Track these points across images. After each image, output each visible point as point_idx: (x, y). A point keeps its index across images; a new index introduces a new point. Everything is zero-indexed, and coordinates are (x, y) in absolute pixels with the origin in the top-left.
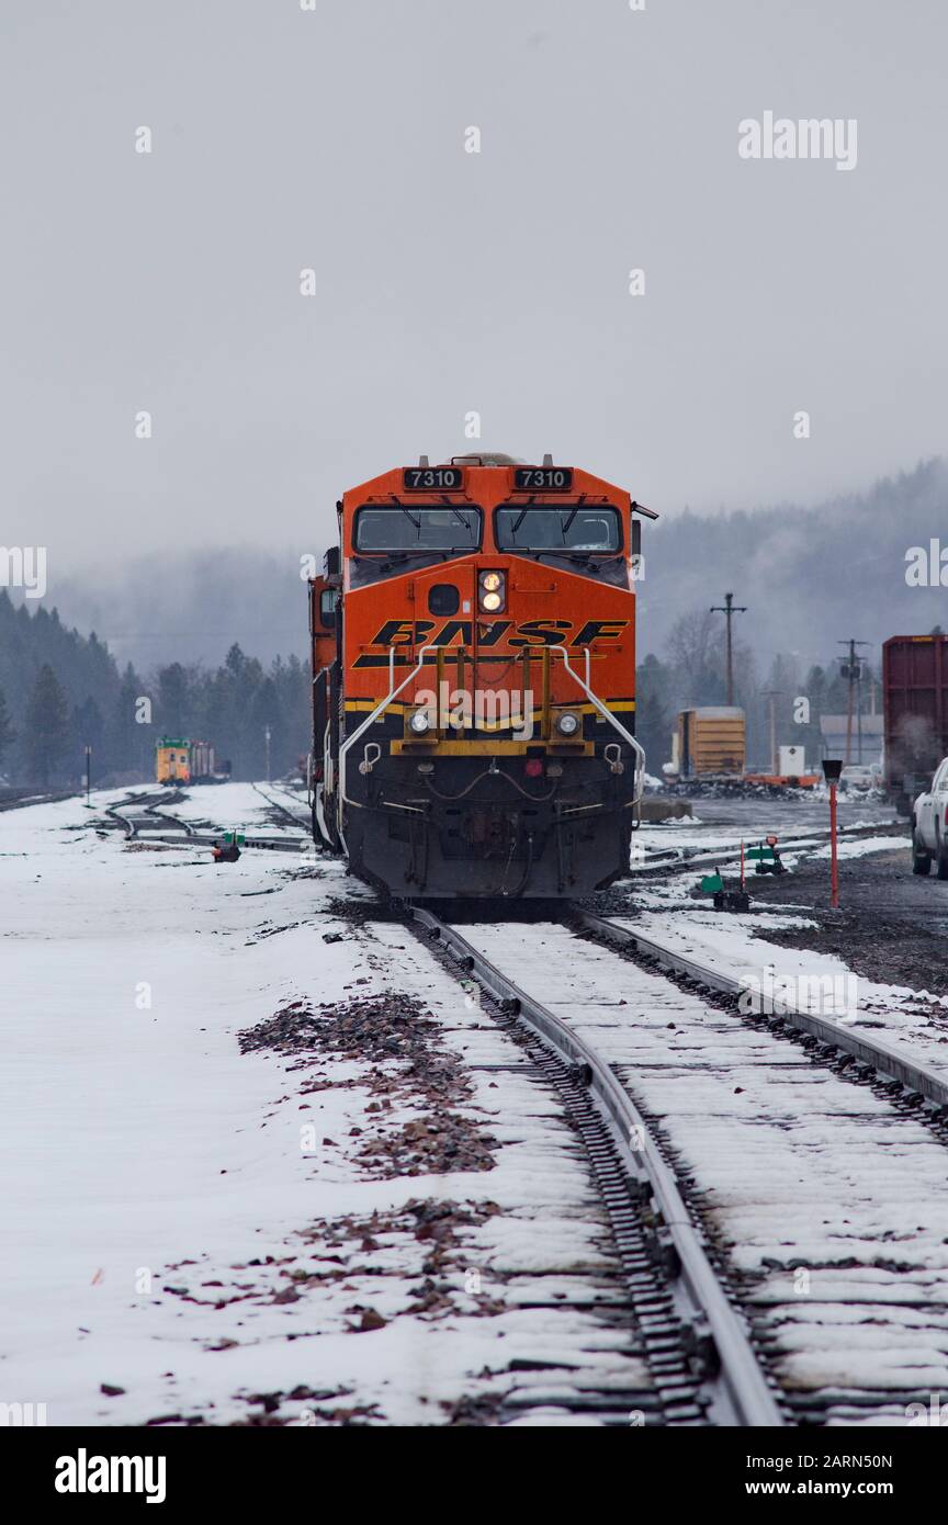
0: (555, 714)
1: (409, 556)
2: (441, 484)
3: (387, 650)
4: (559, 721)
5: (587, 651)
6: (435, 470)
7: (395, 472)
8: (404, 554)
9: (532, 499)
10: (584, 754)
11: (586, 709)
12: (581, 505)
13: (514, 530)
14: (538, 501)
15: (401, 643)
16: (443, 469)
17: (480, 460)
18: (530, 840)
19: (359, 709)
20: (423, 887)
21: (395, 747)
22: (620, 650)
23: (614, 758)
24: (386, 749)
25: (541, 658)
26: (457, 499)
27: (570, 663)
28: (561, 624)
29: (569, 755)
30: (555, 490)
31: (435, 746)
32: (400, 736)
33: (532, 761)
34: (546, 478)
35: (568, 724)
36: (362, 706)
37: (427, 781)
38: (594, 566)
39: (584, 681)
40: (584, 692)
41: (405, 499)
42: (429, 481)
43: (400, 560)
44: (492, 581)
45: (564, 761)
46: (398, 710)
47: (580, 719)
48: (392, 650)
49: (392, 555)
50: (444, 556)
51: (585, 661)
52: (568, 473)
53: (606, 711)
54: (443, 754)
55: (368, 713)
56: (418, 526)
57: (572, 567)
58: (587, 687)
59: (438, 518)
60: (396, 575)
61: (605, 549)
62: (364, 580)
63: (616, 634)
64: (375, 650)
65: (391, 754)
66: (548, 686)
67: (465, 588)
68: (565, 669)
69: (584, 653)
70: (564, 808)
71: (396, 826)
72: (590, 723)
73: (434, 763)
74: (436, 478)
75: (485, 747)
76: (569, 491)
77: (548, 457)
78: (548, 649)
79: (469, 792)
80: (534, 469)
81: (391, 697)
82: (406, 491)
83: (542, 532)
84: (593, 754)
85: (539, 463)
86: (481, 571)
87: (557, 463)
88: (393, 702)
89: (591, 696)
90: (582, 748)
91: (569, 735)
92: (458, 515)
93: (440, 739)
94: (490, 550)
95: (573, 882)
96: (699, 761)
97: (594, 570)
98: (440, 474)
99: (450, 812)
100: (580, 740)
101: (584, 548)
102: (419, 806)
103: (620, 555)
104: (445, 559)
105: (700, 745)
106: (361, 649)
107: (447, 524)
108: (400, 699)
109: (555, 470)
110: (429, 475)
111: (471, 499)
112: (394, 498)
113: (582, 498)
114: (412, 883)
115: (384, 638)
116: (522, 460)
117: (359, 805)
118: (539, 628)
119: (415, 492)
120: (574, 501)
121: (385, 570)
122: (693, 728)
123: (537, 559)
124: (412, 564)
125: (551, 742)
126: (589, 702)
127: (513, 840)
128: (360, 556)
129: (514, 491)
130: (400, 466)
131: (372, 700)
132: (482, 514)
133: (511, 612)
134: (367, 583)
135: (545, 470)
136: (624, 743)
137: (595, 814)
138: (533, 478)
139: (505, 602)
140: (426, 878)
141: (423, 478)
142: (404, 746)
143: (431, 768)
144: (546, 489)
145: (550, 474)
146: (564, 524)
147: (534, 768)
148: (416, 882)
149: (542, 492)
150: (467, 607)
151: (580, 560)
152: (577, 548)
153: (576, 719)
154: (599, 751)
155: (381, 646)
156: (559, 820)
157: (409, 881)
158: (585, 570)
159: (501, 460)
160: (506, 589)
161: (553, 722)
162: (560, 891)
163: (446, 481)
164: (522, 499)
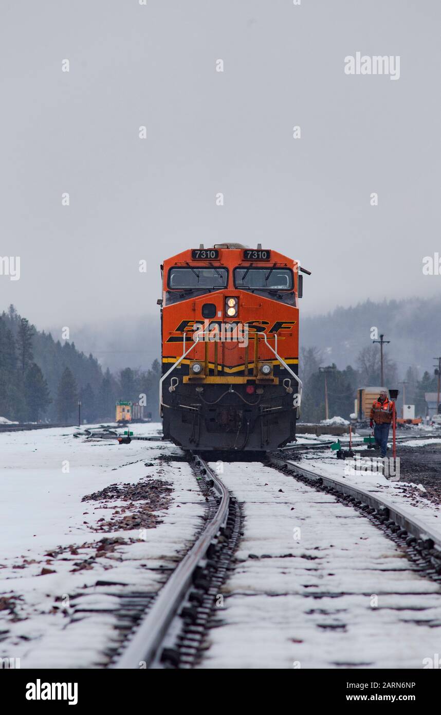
0: (260, 365)
1: (193, 291)
2: (209, 257)
3: (182, 334)
4: (262, 367)
5: (276, 335)
6: (206, 251)
7: (188, 251)
8: (191, 290)
9: (252, 264)
10: (274, 383)
11: (275, 363)
12: (275, 267)
13: (243, 279)
14: (253, 265)
15: (189, 331)
16: (210, 250)
17: (227, 246)
18: (248, 424)
19: (169, 362)
20: (198, 445)
21: (185, 379)
22: (291, 335)
23: (287, 386)
24: (181, 381)
25: (254, 338)
26: (216, 264)
27: (267, 341)
28: (264, 323)
29: (266, 384)
30: (262, 260)
31: (204, 379)
32: (188, 374)
33: (249, 386)
34: (258, 255)
35: (266, 369)
36: (171, 360)
37: (200, 396)
38: (280, 296)
39: (274, 350)
40: (274, 355)
41: (192, 264)
42: (203, 256)
43: (189, 292)
44: (232, 302)
45: (264, 387)
46: (187, 362)
47: (272, 367)
48: (185, 334)
49: (186, 290)
50: (209, 290)
51: (275, 340)
52: (268, 252)
53: (284, 363)
54: (208, 383)
55: (173, 364)
56: (198, 277)
57: (270, 296)
58: (276, 353)
59: (207, 273)
60: (187, 299)
61: (286, 288)
62: (172, 301)
63: (290, 328)
64: (177, 334)
65: (184, 382)
66: (257, 351)
67: (219, 306)
68: (266, 344)
69: (274, 336)
70: (264, 409)
71: (185, 417)
72: (277, 370)
73: (203, 387)
74: (207, 254)
75: (227, 380)
76: (269, 261)
77: (259, 245)
78: (257, 334)
79: (219, 401)
80: (252, 250)
81: (184, 356)
82: (193, 260)
83: (256, 279)
84: (278, 384)
85: (256, 248)
86: (226, 298)
87: (263, 248)
88: (184, 358)
89: (278, 357)
90: (273, 380)
91: (266, 374)
92: (217, 272)
93: (206, 376)
94: (231, 288)
95: (268, 444)
96: (367, 412)
97: (280, 298)
98: (209, 252)
99: (210, 410)
100: (272, 377)
101: (276, 287)
102: (197, 407)
103: (292, 291)
104: (210, 292)
105: (367, 405)
106: (170, 333)
107: (212, 276)
108: (188, 357)
109: (263, 251)
110: (203, 253)
111: (223, 264)
112: (187, 264)
113: (275, 264)
114: (193, 443)
115: (181, 329)
116: (247, 246)
117: (168, 407)
118: (254, 324)
119: (198, 260)
120: (271, 265)
121: (182, 297)
122: (364, 397)
123: (253, 292)
124: (195, 294)
125: (258, 377)
126: (277, 359)
127: (240, 423)
128: (171, 291)
129: (243, 261)
130: (190, 249)
131: (175, 358)
132: (228, 271)
133: (240, 317)
134: (174, 303)
135: (258, 251)
136: (293, 379)
137: (278, 412)
138: (252, 254)
139: (238, 312)
140: (199, 441)
141: (201, 254)
142: (189, 379)
143: (202, 389)
144: (259, 259)
145: (260, 253)
146: (267, 276)
147: (250, 390)
148: (195, 442)
149: (256, 261)
150: (220, 314)
151: (273, 293)
152: (272, 287)
153: (270, 367)
154: (281, 381)
155: (179, 332)
156: (261, 414)
157: (191, 442)
158: (275, 298)
159: (237, 246)
160: (238, 306)
161: (259, 368)
162: (261, 447)
163: (212, 256)
164: (247, 264)
